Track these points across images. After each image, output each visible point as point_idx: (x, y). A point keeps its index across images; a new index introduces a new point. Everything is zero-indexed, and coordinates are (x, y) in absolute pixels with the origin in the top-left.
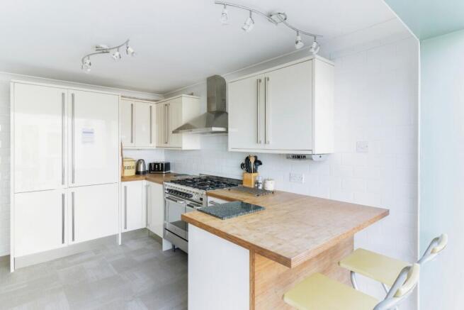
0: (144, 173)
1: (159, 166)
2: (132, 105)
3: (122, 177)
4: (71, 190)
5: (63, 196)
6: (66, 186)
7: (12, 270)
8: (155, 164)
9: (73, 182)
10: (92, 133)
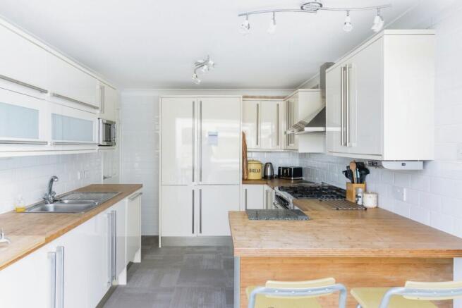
0: (272, 177)
1: (287, 171)
2: (258, 105)
3: (243, 179)
4: (199, 187)
5: (193, 191)
6: (195, 183)
7: (160, 246)
8: (284, 168)
9: (201, 180)
10: (216, 136)
